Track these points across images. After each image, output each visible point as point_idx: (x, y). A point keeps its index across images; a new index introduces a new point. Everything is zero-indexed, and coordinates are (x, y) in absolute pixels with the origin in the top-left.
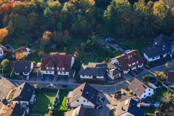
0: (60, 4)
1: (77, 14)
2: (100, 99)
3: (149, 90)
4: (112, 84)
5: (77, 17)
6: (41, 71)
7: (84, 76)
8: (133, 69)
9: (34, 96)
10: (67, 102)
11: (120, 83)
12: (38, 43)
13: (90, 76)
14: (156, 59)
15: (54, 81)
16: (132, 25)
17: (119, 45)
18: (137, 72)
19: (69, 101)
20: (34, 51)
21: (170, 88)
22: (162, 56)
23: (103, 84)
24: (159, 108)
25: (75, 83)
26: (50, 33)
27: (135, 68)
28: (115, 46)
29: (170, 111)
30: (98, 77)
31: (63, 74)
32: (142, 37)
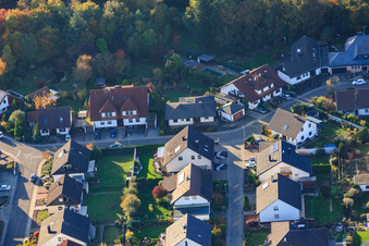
0: (96, 6)
1: (134, 19)
2: (218, 155)
3: (310, 126)
4: (232, 128)
5: (134, 26)
6: (92, 123)
7: (175, 121)
8: (265, 100)
9: (92, 163)
10: (158, 167)
11: (248, 125)
12: (66, 82)
13: (188, 120)
14: (303, 78)
15: (120, 138)
16: (243, 27)
17: (226, 66)
18: (275, 103)
19: (160, 164)
20: (65, 94)
21: (347, 119)
22: (313, 73)
23: (215, 130)
24: (335, 153)
25: (161, 135)
26: (90, 58)
27: (268, 97)
28: (219, 69)
29: (356, 156)
30: (203, 120)
31: (134, 123)
32: (266, 47)
